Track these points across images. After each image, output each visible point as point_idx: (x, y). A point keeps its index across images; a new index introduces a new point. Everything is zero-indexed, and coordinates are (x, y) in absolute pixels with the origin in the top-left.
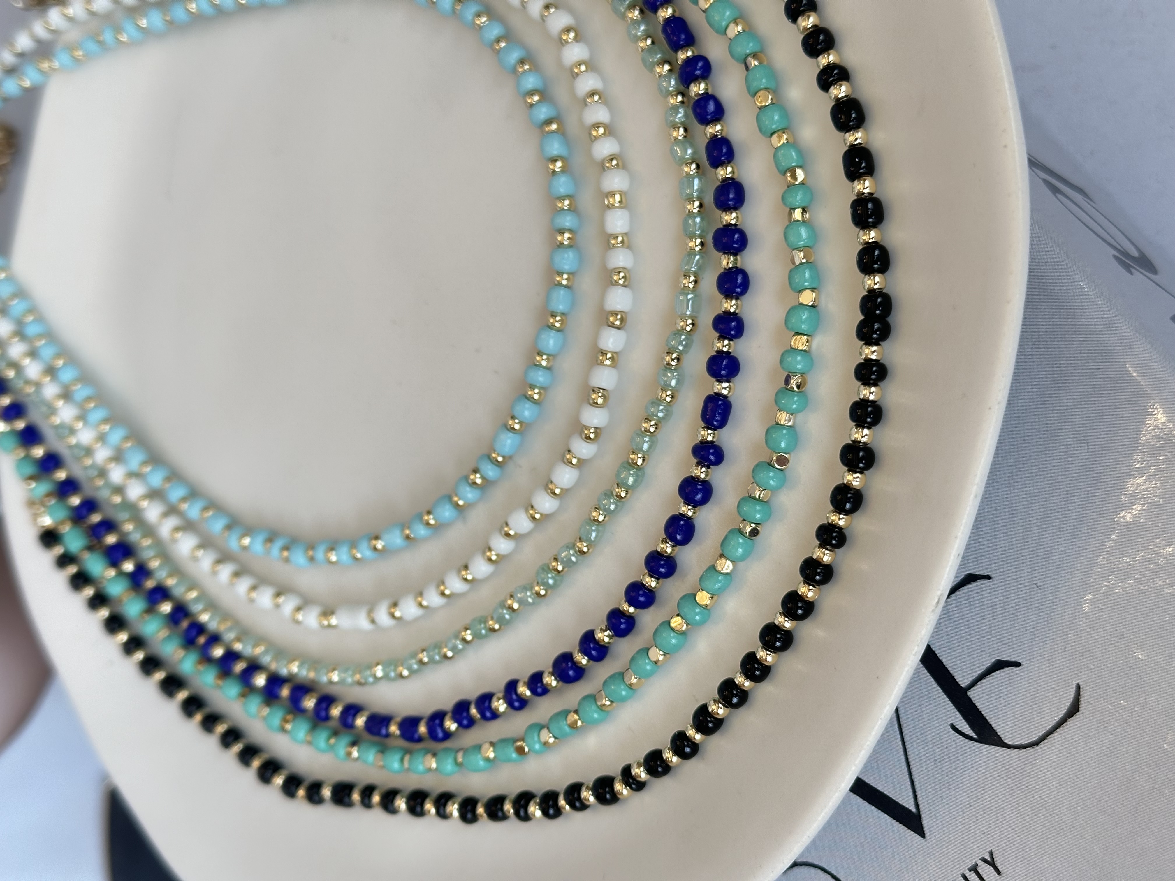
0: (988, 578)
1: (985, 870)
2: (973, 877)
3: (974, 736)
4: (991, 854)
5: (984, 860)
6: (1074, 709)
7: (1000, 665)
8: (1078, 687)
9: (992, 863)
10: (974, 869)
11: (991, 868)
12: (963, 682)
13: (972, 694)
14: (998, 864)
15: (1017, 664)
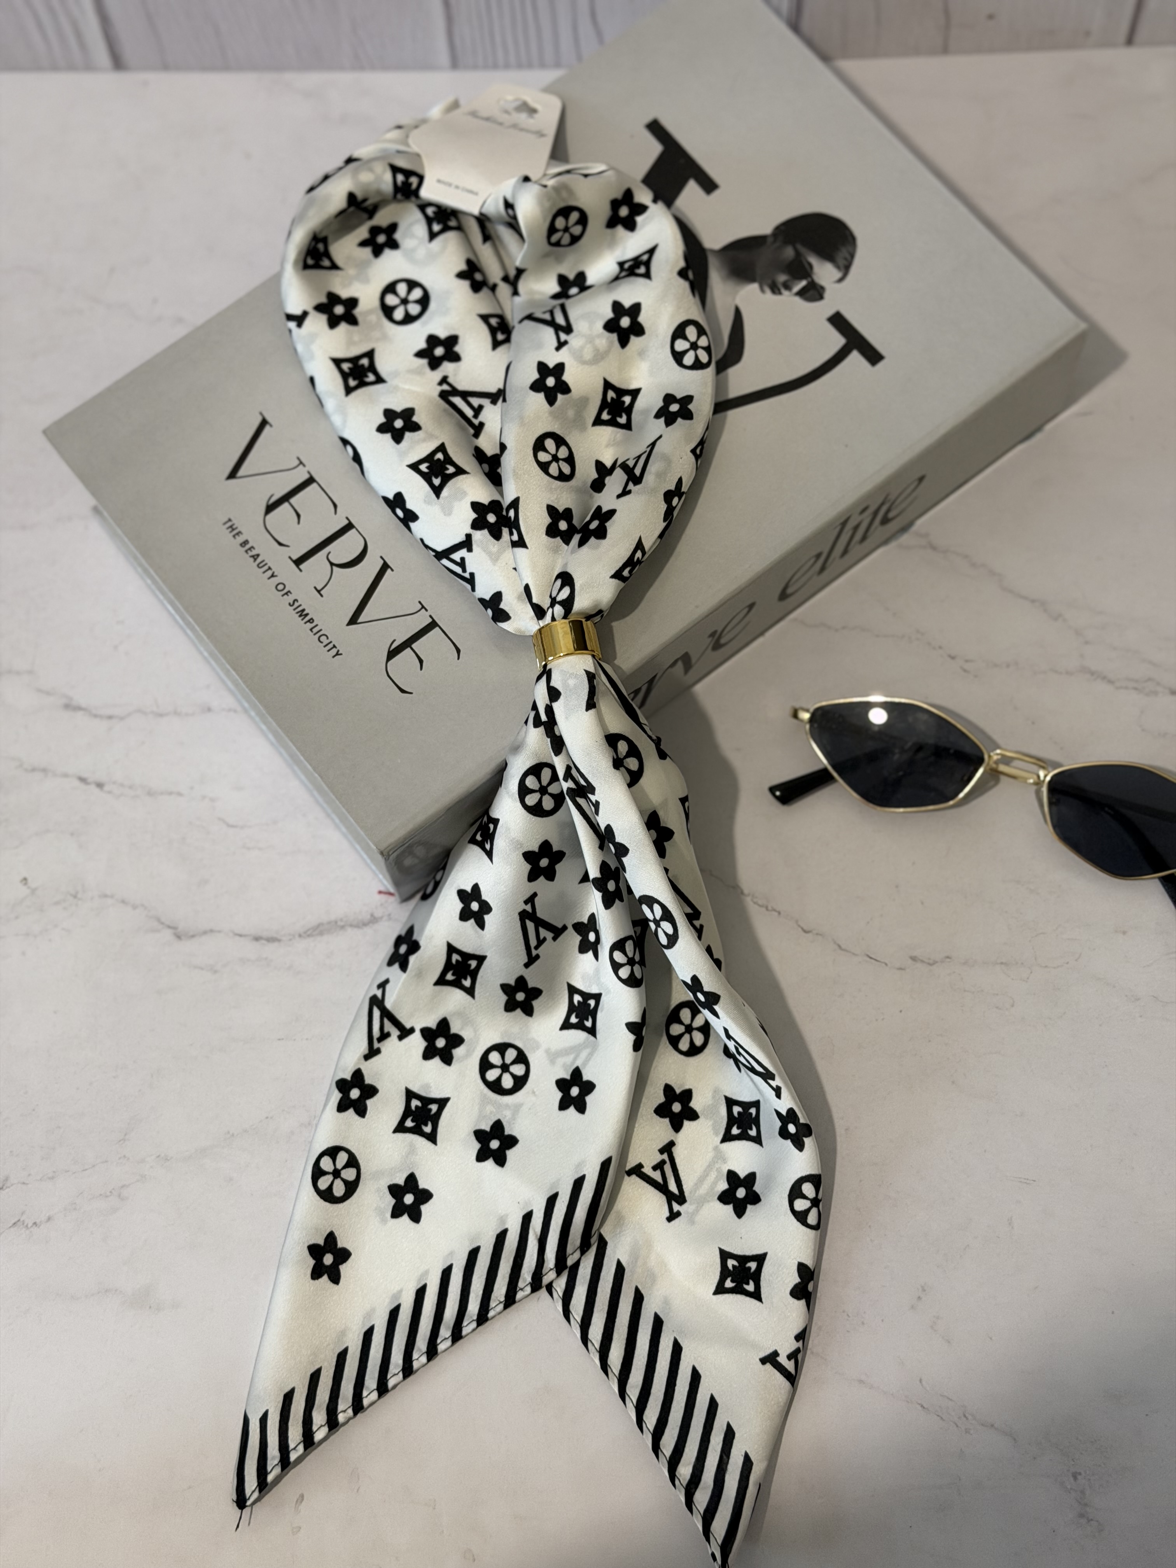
0: (458, 658)
1: (334, 651)
2: (331, 646)
3: (391, 649)
4: (341, 654)
5: (338, 651)
6: (403, 691)
7: (421, 661)
8: (411, 693)
9: (337, 654)
10: (334, 646)
11: (335, 653)
12: (414, 646)
13: (408, 650)
14: (337, 657)
15: (421, 668)
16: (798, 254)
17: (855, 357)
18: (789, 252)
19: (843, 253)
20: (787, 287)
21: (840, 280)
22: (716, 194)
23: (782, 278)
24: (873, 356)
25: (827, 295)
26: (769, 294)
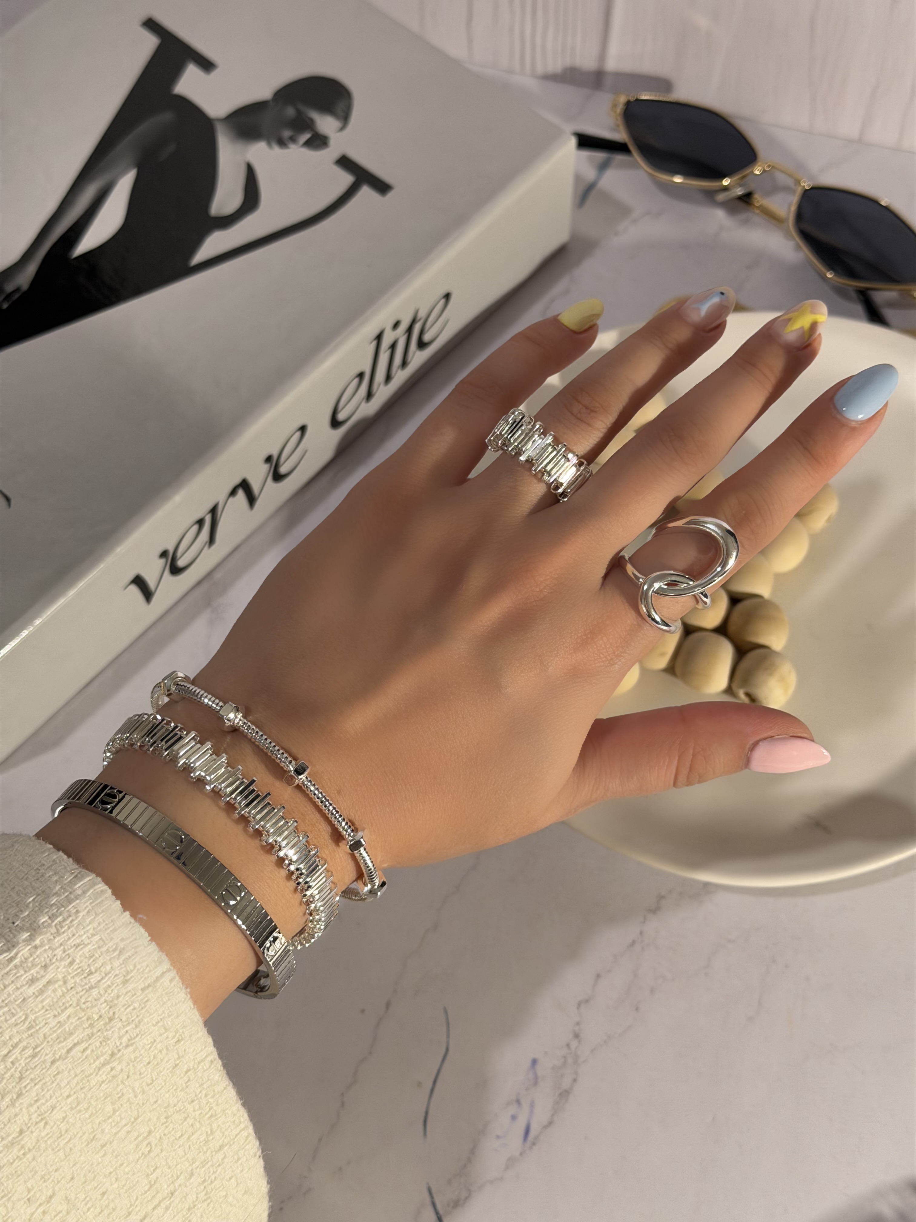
16: (299, 113)
17: (366, 192)
18: (290, 112)
19: (340, 107)
20: (293, 139)
21: (342, 129)
22: (215, 73)
23: (287, 133)
24: (382, 187)
25: (332, 142)
26: (277, 150)
